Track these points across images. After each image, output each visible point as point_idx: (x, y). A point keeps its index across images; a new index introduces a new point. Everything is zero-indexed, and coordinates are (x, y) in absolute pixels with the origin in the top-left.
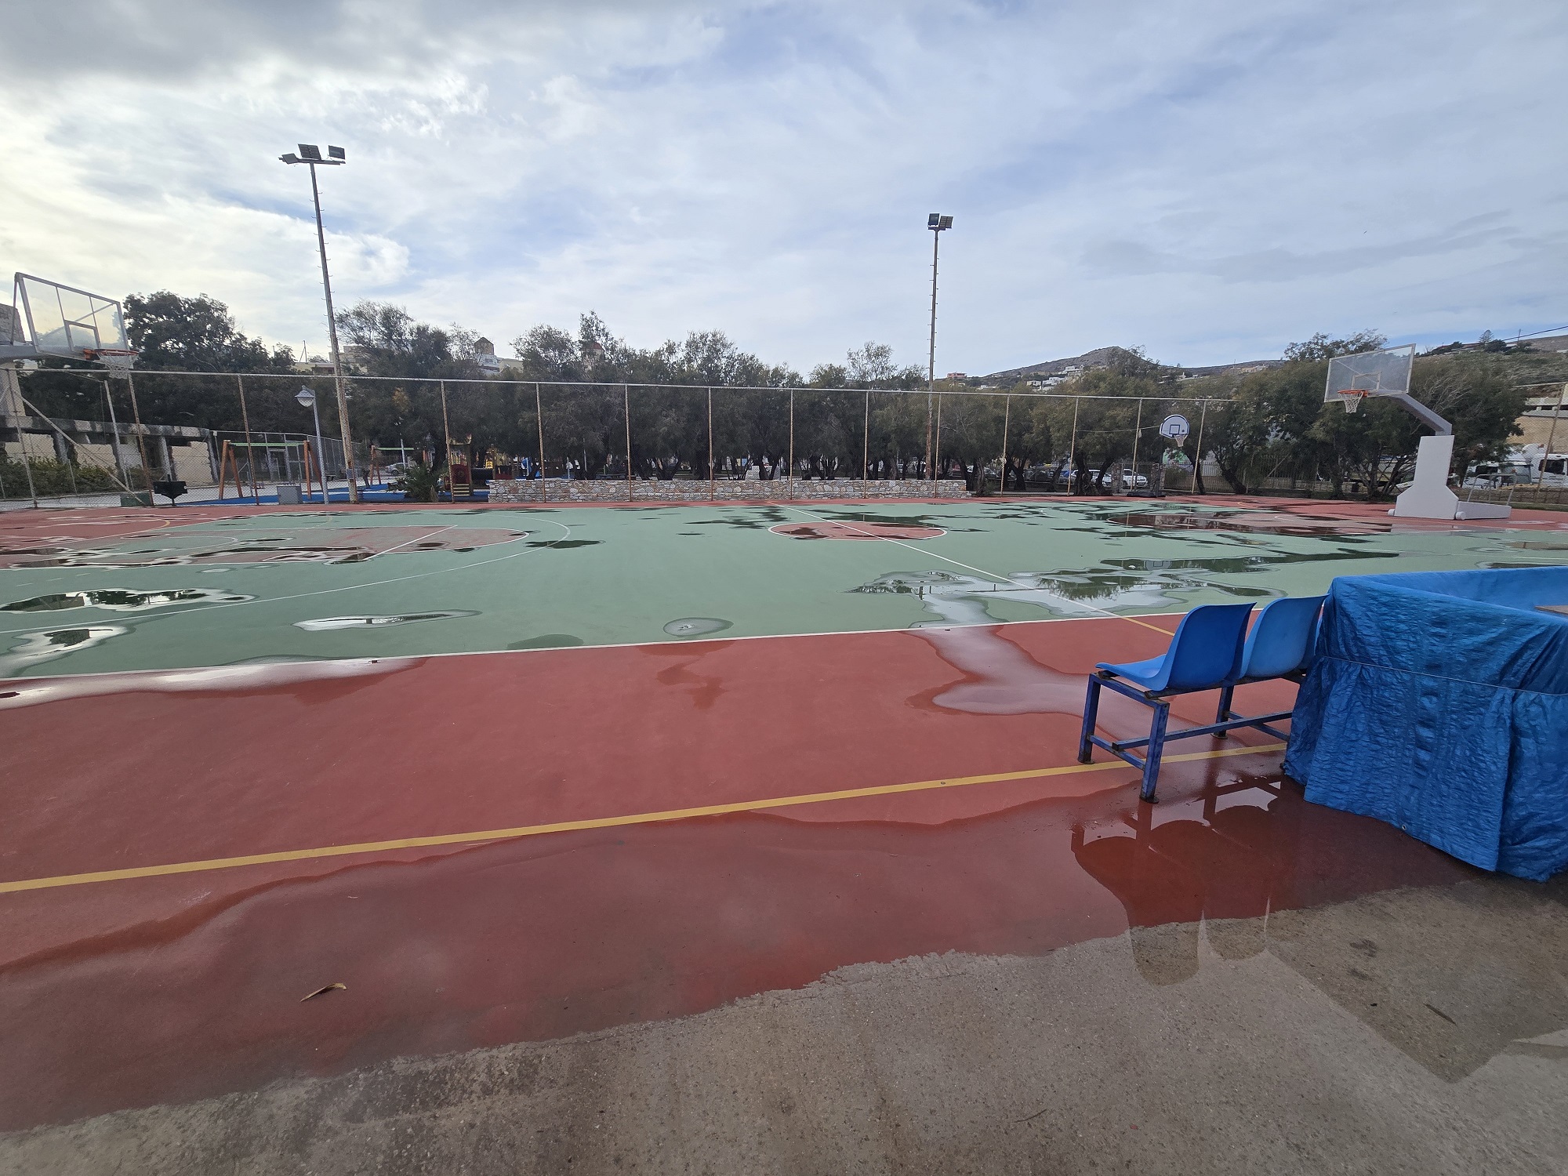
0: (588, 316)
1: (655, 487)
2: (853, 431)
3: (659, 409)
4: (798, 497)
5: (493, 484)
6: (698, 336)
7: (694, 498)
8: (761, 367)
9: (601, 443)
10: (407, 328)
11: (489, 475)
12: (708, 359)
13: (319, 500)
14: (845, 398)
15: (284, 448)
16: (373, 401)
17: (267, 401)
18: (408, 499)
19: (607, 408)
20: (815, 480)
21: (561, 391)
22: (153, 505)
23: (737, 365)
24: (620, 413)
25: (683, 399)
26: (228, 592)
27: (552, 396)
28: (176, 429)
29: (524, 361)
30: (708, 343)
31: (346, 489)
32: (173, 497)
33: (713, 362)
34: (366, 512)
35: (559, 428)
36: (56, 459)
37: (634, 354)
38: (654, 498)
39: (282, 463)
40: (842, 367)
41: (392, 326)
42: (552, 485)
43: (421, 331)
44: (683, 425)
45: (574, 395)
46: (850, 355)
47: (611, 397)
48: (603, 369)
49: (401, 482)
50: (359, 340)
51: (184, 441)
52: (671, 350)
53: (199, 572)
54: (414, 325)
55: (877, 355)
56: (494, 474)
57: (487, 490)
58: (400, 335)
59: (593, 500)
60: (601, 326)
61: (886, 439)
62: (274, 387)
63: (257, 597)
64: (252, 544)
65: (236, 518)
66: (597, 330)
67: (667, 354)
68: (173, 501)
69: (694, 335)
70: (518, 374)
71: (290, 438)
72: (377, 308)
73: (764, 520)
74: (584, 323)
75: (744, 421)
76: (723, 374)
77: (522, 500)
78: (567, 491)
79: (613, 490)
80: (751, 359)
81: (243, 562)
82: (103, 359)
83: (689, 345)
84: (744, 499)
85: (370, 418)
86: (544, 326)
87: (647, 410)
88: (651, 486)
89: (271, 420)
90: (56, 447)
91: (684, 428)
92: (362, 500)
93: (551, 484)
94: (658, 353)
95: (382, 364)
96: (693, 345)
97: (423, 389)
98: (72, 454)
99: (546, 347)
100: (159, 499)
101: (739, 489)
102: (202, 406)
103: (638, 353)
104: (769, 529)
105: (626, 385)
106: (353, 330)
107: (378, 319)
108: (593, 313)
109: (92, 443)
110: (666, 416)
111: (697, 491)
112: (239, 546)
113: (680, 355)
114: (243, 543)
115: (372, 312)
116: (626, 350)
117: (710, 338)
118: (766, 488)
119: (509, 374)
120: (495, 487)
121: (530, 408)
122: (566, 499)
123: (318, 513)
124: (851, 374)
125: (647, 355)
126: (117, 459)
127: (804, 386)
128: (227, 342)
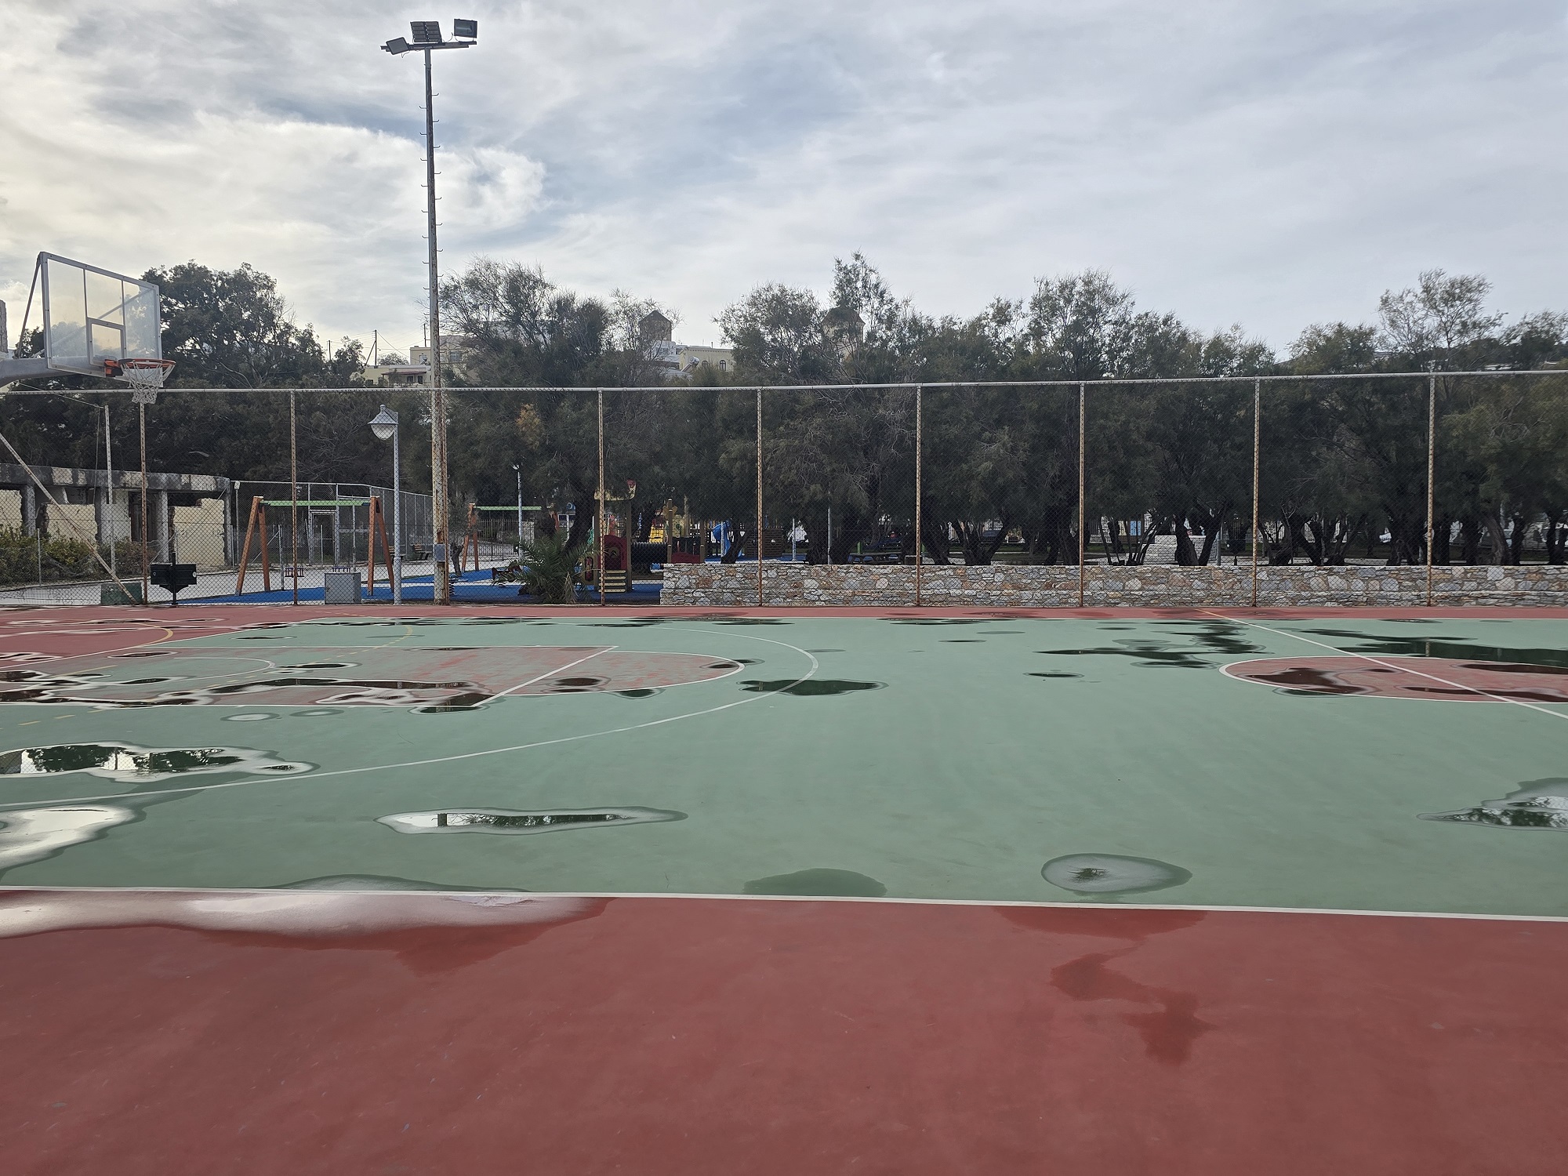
0: (849, 262)
1: (964, 578)
2: (1394, 459)
3: (977, 429)
4: (1268, 601)
5: (670, 570)
6: (1054, 287)
7: (1041, 602)
8: (1184, 338)
9: (864, 494)
10: (543, 301)
11: (659, 554)
12: (1077, 328)
13: (386, 598)
14: (1375, 392)
15: (334, 508)
16: (484, 429)
17: (316, 431)
18: (525, 596)
19: (879, 428)
20: (1301, 565)
21: (797, 401)
22: (144, 603)
23: (1135, 337)
24: (902, 438)
25: (1023, 408)
26: (272, 755)
27: (783, 410)
28: (185, 478)
29: (735, 352)
30: (1076, 297)
31: (429, 578)
32: (174, 590)
33: (1085, 333)
34: (462, 620)
35: (790, 469)
36: (21, 527)
37: (930, 327)
38: (961, 600)
39: (329, 533)
40: (1366, 327)
41: (522, 302)
42: (772, 573)
43: (563, 306)
44: (1022, 456)
45: (820, 407)
46: (1385, 301)
47: (886, 408)
48: (872, 358)
49: (514, 566)
50: (471, 325)
51: (191, 498)
52: (1002, 315)
53: (225, 719)
54: (552, 295)
55: (1450, 298)
56: (669, 552)
57: (658, 582)
58: (534, 315)
59: (847, 601)
60: (873, 279)
61: (1476, 475)
62: (330, 407)
63: (316, 767)
64: (298, 673)
65: (267, 626)
66: (864, 287)
67: (993, 324)
68: (175, 596)
69: (1047, 284)
70: (725, 374)
71: (345, 491)
72: (500, 272)
73: (1206, 649)
74: (842, 275)
75: (1150, 446)
76: (1105, 356)
77: (717, 601)
78: (798, 585)
79: (882, 583)
80: (1165, 322)
81: (286, 704)
82: (128, 374)
83: (1037, 304)
84: (1146, 604)
85: (477, 456)
86: (773, 287)
87: (954, 431)
88: (956, 576)
89: (319, 461)
90: (23, 510)
91: (1024, 464)
92: (453, 598)
93: (769, 571)
94: (977, 324)
95: (503, 366)
96: (1046, 305)
97: (566, 406)
98: (42, 520)
99: (774, 323)
100: (157, 593)
101: (1135, 584)
102: (223, 441)
103: (937, 324)
104: (1222, 670)
105: (919, 385)
106: (464, 310)
107: (501, 290)
108: (857, 257)
109: (71, 502)
110: (991, 441)
111: (1049, 587)
112: (277, 674)
113: (1019, 326)
114: (284, 670)
115: (492, 280)
116: (914, 320)
117: (1080, 287)
118: (1192, 581)
119: (707, 373)
120: (673, 577)
121: (740, 432)
122: (797, 600)
123: (389, 620)
124: (1388, 340)
125: (956, 328)
126: (99, 529)
127: (1278, 369)
128: (269, 337)
